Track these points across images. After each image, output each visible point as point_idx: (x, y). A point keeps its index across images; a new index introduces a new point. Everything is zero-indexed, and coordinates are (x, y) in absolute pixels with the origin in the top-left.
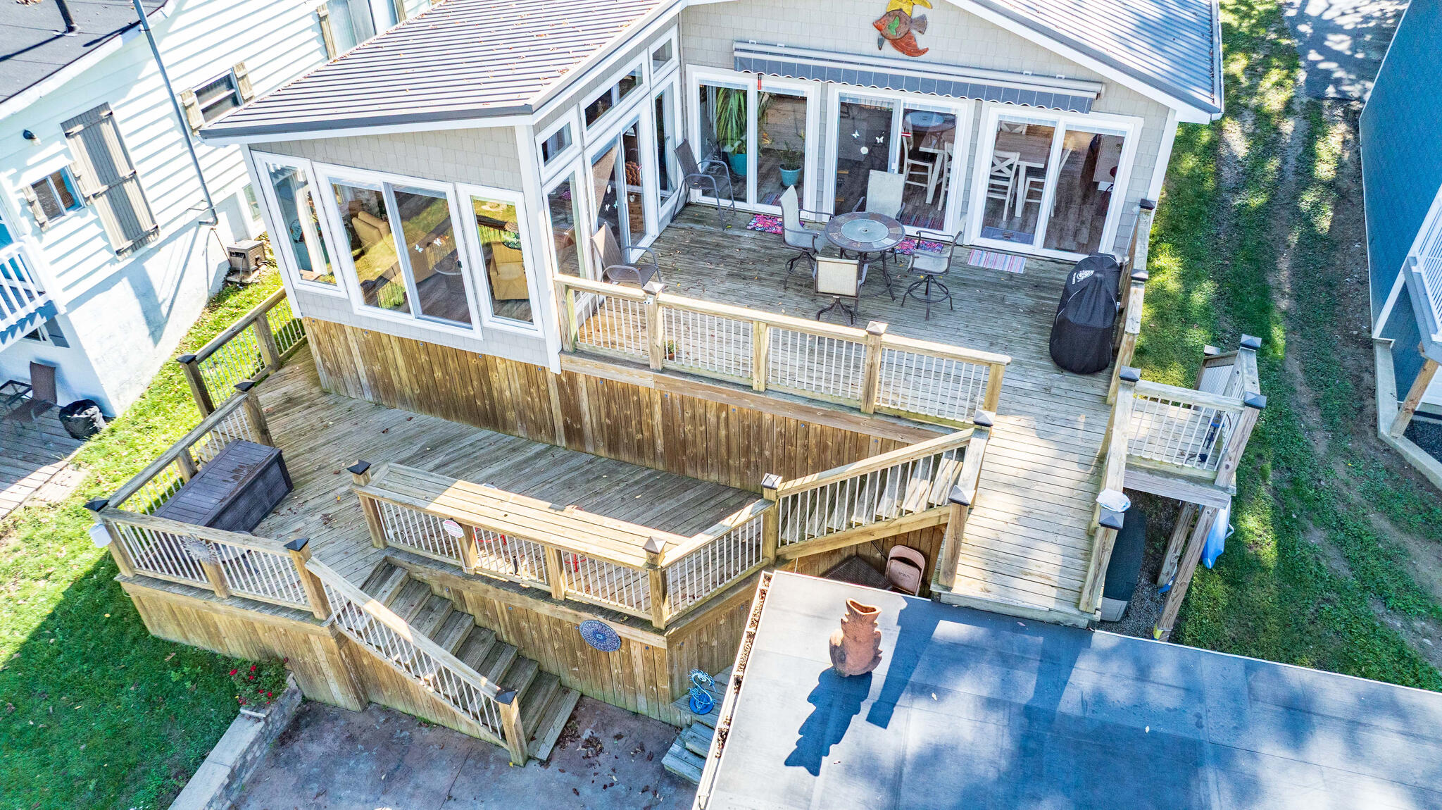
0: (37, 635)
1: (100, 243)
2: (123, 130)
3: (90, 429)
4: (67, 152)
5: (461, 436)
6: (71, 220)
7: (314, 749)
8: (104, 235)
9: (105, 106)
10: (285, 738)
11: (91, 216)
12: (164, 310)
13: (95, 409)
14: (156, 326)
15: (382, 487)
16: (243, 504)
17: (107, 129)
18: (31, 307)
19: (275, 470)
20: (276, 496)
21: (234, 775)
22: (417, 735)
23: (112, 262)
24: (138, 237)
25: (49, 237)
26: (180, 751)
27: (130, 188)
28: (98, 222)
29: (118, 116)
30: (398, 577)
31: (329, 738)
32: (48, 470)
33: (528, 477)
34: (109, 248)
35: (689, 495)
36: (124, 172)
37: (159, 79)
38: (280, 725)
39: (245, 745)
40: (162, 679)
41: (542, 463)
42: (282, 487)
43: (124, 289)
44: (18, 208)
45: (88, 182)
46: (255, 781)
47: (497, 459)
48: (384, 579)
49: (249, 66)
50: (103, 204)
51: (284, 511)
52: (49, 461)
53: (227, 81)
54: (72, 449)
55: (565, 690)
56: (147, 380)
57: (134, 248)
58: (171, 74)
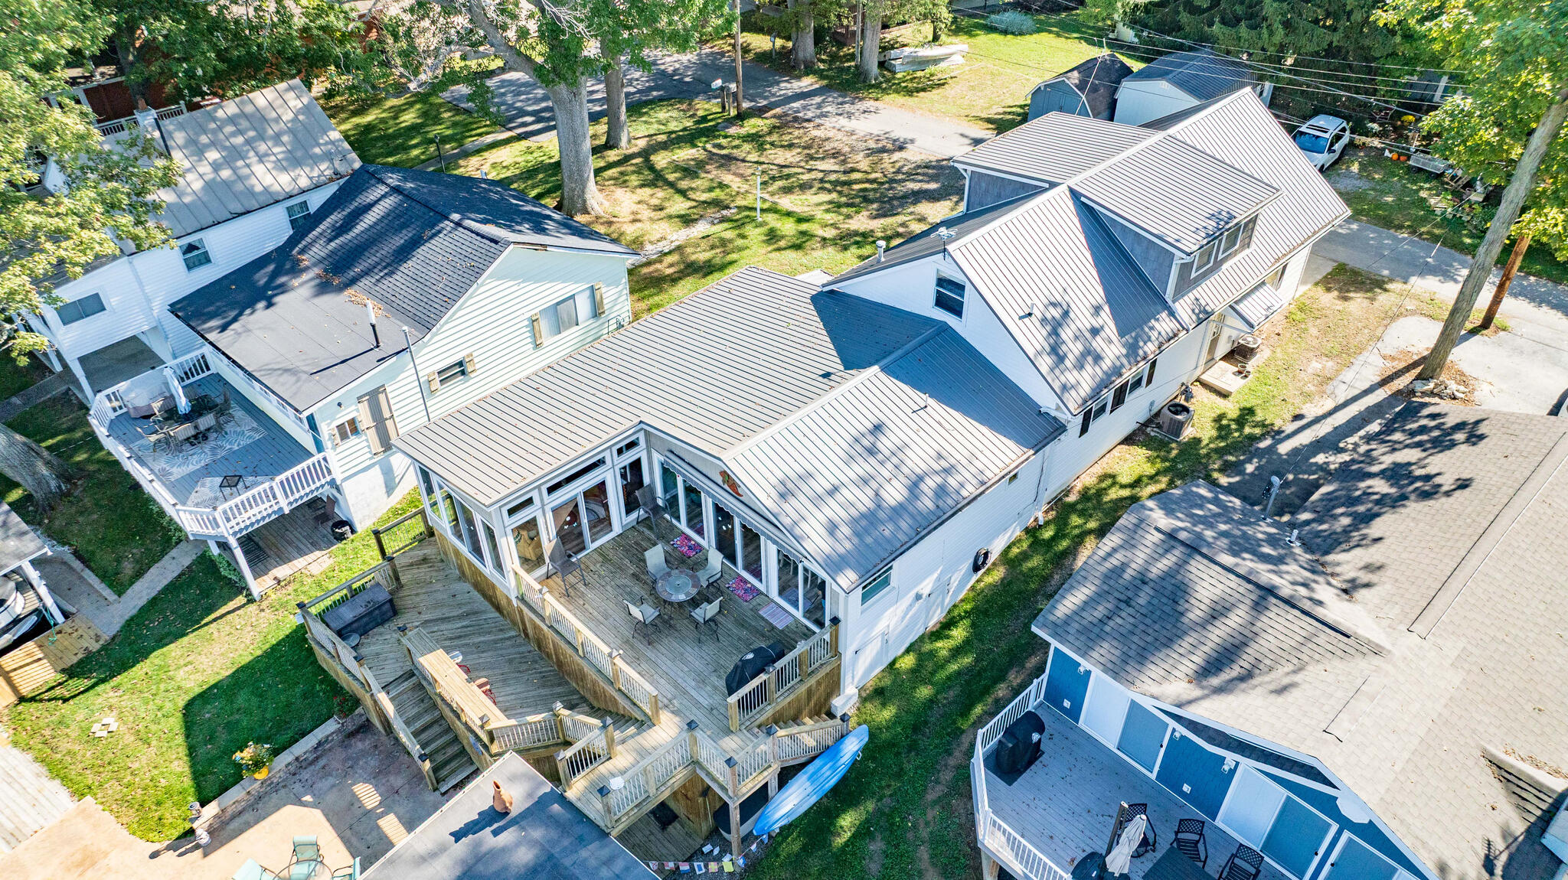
0: (278, 644)
1: (367, 450)
2: (390, 396)
3: (341, 538)
4: (357, 410)
5: (484, 612)
6: (353, 440)
7: (360, 745)
8: (369, 447)
9: (383, 386)
10: (351, 735)
11: (364, 438)
12: (397, 480)
13: (348, 528)
14: (390, 489)
15: (409, 640)
16: (365, 620)
17: (382, 397)
18: (323, 481)
19: (387, 606)
20: (386, 617)
21: (320, 744)
22: (401, 758)
23: (370, 459)
24: (387, 445)
25: (339, 450)
26: (306, 724)
27: (389, 424)
28: (367, 441)
29: (388, 390)
30: (414, 680)
31: (367, 742)
32: (318, 553)
33: (496, 649)
34: (370, 452)
35: (559, 690)
36: (386, 414)
37: (413, 371)
38: (351, 728)
39: (328, 733)
40: (314, 687)
41: (508, 643)
42: (390, 613)
43: (377, 470)
44: (327, 437)
45: (365, 420)
46: (330, 750)
47: (489, 633)
48: (407, 680)
49: (475, 354)
50: (372, 434)
51: (386, 626)
52: (320, 549)
53: (460, 364)
54: (333, 544)
55: (472, 763)
56: (379, 515)
57: (384, 451)
58: (418, 368)
